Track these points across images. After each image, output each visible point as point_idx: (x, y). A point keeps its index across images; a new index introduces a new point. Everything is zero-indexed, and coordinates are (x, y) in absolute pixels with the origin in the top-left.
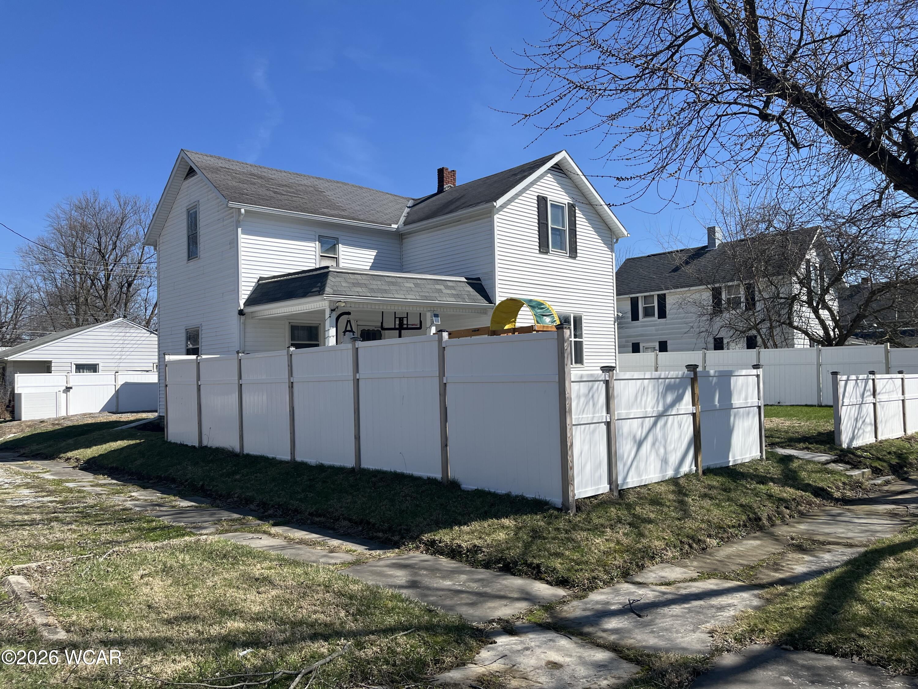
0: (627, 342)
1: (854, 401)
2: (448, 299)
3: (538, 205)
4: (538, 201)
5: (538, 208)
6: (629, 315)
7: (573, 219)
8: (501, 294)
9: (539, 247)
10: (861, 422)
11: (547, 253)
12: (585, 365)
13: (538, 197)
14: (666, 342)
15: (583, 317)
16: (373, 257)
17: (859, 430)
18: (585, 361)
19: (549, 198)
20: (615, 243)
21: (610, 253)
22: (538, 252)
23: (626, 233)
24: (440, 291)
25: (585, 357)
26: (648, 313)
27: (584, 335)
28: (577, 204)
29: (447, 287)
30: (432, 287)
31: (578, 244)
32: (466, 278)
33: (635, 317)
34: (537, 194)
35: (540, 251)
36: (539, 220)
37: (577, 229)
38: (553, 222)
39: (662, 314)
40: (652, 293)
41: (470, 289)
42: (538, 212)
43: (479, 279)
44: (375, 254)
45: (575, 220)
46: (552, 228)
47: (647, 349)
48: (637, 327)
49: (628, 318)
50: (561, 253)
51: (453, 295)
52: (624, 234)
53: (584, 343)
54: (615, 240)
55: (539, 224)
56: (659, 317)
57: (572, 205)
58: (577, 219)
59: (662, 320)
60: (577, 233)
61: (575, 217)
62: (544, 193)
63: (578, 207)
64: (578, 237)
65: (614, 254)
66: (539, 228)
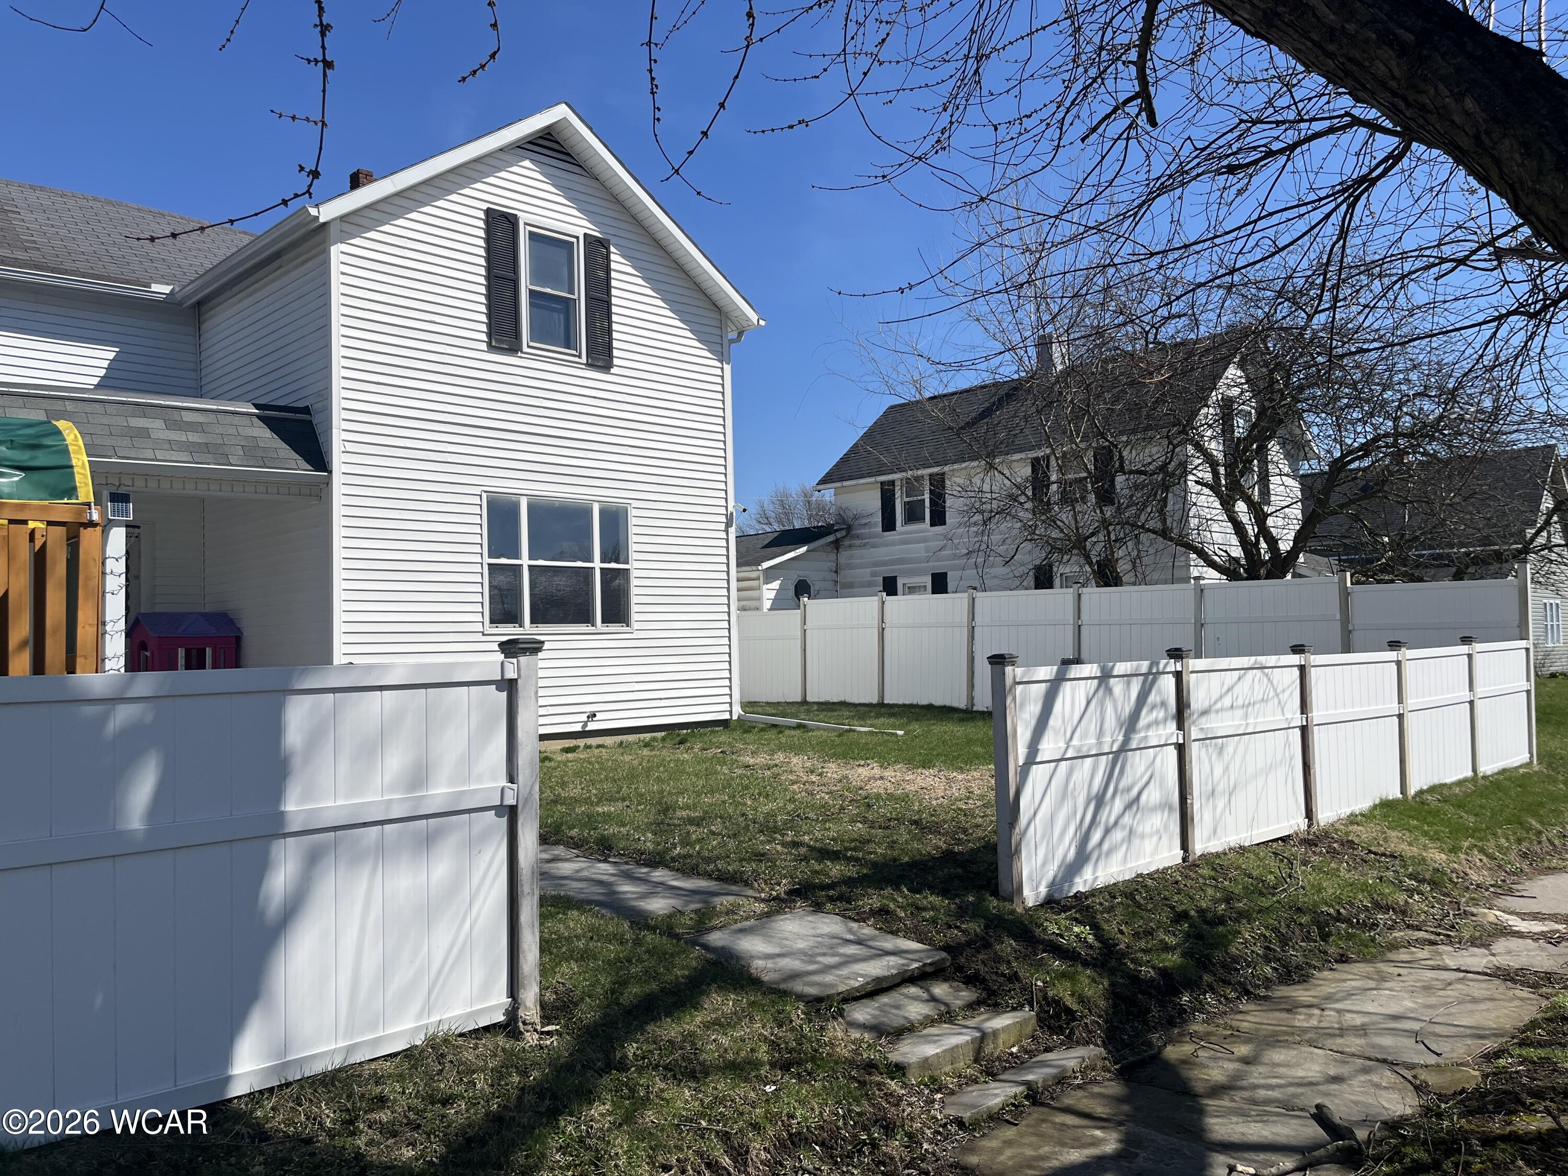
0: (874, 574)
1: (1086, 741)
2: (175, 455)
3: (488, 231)
4: (487, 222)
5: (488, 240)
6: (878, 519)
7: (602, 274)
8: (350, 447)
9: (489, 335)
10: (1118, 805)
11: (514, 348)
12: (636, 626)
13: (488, 212)
14: (946, 574)
15: (632, 512)
16: (106, 364)
17: (1107, 831)
18: (634, 617)
19: (523, 218)
20: (731, 341)
21: (719, 365)
22: (484, 346)
23: (753, 317)
24: (144, 433)
25: (634, 608)
26: (913, 515)
27: (633, 556)
28: (613, 240)
29: (173, 425)
30: (121, 421)
31: (615, 335)
32: (257, 406)
33: (889, 524)
34: (485, 206)
35: (489, 344)
36: (489, 269)
37: (614, 301)
38: (536, 276)
39: (938, 518)
40: (920, 472)
41: (264, 433)
42: (488, 250)
43: (306, 410)
44: (111, 356)
45: (608, 279)
46: (532, 292)
47: (912, 590)
48: (893, 544)
49: (876, 526)
50: (558, 352)
51: (190, 448)
52: (748, 320)
53: (634, 574)
54: (733, 335)
55: (488, 278)
56: (933, 524)
57: (598, 240)
58: (613, 274)
59: (938, 529)
60: (614, 309)
61: (608, 270)
62: (506, 203)
63: (616, 246)
64: (615, 318)
65: (727, 368)
66: (488, 288)
